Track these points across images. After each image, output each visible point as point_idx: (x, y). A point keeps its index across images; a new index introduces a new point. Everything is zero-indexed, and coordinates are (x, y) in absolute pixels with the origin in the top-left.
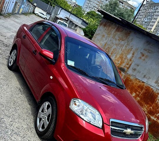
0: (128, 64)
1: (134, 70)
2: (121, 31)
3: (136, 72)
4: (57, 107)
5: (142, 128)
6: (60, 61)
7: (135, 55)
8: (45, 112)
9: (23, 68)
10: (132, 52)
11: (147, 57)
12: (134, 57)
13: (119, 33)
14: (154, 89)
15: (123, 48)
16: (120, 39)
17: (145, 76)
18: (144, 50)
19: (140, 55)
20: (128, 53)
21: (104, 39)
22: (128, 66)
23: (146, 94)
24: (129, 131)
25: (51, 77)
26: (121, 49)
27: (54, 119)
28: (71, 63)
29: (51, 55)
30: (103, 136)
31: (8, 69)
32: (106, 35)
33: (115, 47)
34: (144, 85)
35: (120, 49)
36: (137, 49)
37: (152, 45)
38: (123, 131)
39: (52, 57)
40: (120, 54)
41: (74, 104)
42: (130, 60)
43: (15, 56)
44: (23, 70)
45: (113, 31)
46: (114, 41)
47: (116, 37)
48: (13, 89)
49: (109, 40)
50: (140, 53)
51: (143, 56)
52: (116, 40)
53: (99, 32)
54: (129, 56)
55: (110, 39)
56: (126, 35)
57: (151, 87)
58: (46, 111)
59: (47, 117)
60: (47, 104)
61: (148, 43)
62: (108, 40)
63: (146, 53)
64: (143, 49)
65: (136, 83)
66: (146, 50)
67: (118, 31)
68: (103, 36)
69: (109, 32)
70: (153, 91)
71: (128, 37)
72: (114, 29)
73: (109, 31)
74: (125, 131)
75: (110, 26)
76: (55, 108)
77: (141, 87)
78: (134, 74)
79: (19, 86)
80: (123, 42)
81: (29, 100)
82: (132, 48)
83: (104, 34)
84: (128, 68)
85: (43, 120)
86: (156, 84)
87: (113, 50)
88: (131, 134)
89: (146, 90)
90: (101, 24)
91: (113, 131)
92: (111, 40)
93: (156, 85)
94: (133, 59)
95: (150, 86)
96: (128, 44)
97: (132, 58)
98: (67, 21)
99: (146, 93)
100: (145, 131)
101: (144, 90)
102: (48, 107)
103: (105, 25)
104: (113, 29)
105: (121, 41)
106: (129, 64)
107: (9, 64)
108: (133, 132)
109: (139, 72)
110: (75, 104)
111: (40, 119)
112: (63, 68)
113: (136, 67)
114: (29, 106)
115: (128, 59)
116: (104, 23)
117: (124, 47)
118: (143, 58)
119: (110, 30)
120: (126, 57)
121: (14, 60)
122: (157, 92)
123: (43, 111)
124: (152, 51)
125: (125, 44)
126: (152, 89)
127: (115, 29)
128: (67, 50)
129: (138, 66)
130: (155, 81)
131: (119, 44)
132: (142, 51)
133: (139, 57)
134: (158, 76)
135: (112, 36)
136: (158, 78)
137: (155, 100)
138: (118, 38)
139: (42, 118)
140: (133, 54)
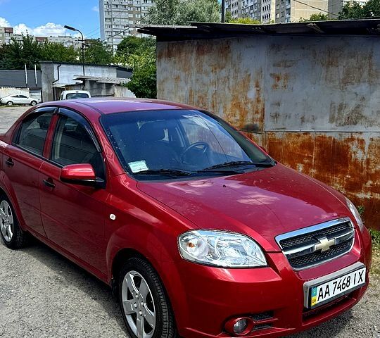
0: (257, 112)
1: (276, 116)
2: (209, 51)
3: (281, 120)
4: (155, 271)
5: (347, 224)
6: (114, 174)
7: (262, 86)
8: (137, 296)
9: (40, 230)
10: (252, 83)
11: (287, 77)
12: (262, 90)
13: (206, 57)
14: (333, 135)
15: (231, 83)
16: (216, 69)
17: (303, 120)
18: (274, 65)
19: (272, 81)
20: (246, 87)
21: (182, 84)
22: (259, 116)
23: (325, 155)
24: (324, 243)
25: (113, 217)
26: (228, 87)
27: (162, 300)
28: (138, 166)
29: (88, 171)
30: (279, 279)
31: (8, 251)
32: (183, 75)
33: (212, 89)
34: (310, 138)
35: (227, 89)
36: (260, 73)
37: (285, 49)
38: (313, 248)
39: (93, 174)
40: (231, 98)
41: (188, 247)
42: (258, 101)
43: (10, 214)
44: (44, 235)
45: (193, 58)
46: (206, 79)
47: (203, 68)
48: (41, 286)
49: (194, 82)
50: (269, 76)
51: (279, 79)
52: (207, 73)
53: (165, 74)
54: (252, 94)
55: (194, 78)
56: (222, 52)
57: (328, 135)
58: (137, 292)
59: (145, 304)
60: (132, 277)
61: (275, 47)
62: (192, 81)
63: (282, 71)
64: (272, 66)
65: (294, 143)
66: (279, 65)
67: (203, 54)
68: (177, 78)
69: (185, 65)
70: (334, 140)
71: (230, 55)
72: (192, 55)
73: (183, 62)
74: (316, 246)
75: (179, 51)
76: (151, 275)
77: (307, 146)
78: (280, 125)
79: (52, 273)
80: (224, 73)
81: (89, 291)
82: (250, 75)
83: (176, 72)
84: (262, 120)
85: (141, 313)
86: (334, 123)
87: (213, 97)
88: (332, 247)
89: (320, 146)
90: (160, 57)
91: (294, 260)
92: (198, 80)
93: (333, 125)
94: (262, 95)
95: (323, 134)
96: (236, 72)
97: (259, 94)
98: (84, 84)
99: (322, 152)
100: (357, 227)
101: (316, 149)
102: (137, 281)
103: (169, 55)
104: (190, 55)
105: (217, 71)
106: (260, 111)
107: (6, 238)
108: (332, 241)
109: (287, 116)
110: (190, 245)
111: (134, 316)
112: (127, 185)
113: (276, 110)
114: (95, 303)
115: (252, 102)
116: (165, 51)
117: (231, 80)
118: (281, 83)
119: (185, 60)
120: (246, 98)
121: (11, 225)
122: (343, 140)
123: (130, 297)
124: (291, 61)
125: (232, 73)
126: (330, 137)
127: (195, 52)
128: (116, 145)
129: (279, 105)
130: (328, 118)
131: (218, 80)
132: (272, 70)
133: (271, 85)
134: (331, 105)
135: (195, 70)
136: (331, 108)
137: (348, 156)
138: (209, 69)
139: (136, 311)
140: (257, 86)
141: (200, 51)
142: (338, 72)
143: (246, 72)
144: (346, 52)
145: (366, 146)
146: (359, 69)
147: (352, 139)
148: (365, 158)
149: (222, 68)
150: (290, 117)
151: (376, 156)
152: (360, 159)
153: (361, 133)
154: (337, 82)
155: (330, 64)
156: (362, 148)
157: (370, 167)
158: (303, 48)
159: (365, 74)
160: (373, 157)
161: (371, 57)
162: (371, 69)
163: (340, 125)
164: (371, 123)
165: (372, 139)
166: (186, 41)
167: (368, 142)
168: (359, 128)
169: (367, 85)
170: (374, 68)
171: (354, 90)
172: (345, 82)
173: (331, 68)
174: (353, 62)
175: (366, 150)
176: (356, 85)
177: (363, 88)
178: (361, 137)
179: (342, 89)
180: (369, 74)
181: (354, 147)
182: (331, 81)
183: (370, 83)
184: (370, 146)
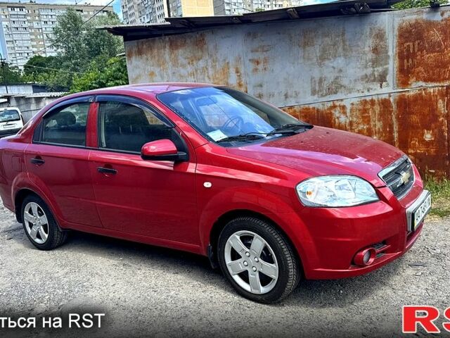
1: (260, 96)
2: (183, 45)
3: (265, 99)
6: (196, 145)
7: (242, 72)
10: (232, 71)
11: (266, 61)
12: (242, 75)
13: (180, 51)
14: (316, 106)
15: (210, 73)
16: (192, 61)
17: (286, 96)
18: (252, 51)
19: (252, 66)
20: (225, 72)
21: (158, 78)
25: (208, 185)
26: (208, 76)
28: (218, 135)
30: (390, 209)
32: (157, 70)
34: (295, 111)
35: (206, 78)
36: (238, 59)
37: (261, 36)
39: (175, 149)
42: (240, 85)
45: (166, 54)
46: (183, 71)
47: (179, 61)
48: (113, 273)
49: (170, 75)
50: (248, 61)
51: (258, 63)
52: (183, 66)
53: (137, 72)
54: (233, 80)
55: (170, 72)
56: (196, 45)
57: (311, 106)
58: (248, 250)
59: (260, 259)
60: (238, 237)
61: (252, 35)
62: (168, 75)
63: (260, 56)
64: (250, 52)
66: (257, 51)
67: (177, 48)
68: (152, 74)
69: (158, 61)
70: (318, 110)
71: (205, 46)
72: (165, 50)
73: (157, 58)
74: (402, 180)
75: (151, 48)
80: (201, 64)
82: (228, 63)
83: (150, 68)
86: (316, 95)
89: (305, 117)
90: (130, 55)
92: (174, 73)
93: (316, 97)
94: (243, 79)
95: (307, 106)
96: (214, 61)
97: (240, 79)
103: (140, 53)
104: (162, 51)
105: (195, 63)
109: (271, 95)
110: (309, 193)
113: (258, 91)
115: (234, 87)
116: (135, 49)
117: (210, 69)
118: (260, 67)
119: (158, 55)
121: (44, 225)
122: (326, 108)
124: (269, 46)
125: (210, 64)
126: (314, 108)
127: (168, 47)
129: (261, 86)
130: (310, 91)
131: (196, 71)
132: (251, 56)
133: (251, 70)
134: (311, 80)
135: (170, 64)
136: (311, 83)
137: (333, 121)
138: (185, 62)
139: (247, 268)
140: (237, 72)
141: (174, 46)
142: (315, 51)
143: (225, 60)
144: (320, 32)
145: (348, 111)
146: (334, 45)
147: (334, 107)
148: (348, 121)
149: (199, 60)
150: (273, 96)
151: (358, 117)
152: (343, 123)
153: (342, 100)
154: (315, 60)
155: (306, 44)
156: (345, 113)
157: (353, 128)
158: (279, 33)
159: (340, 49)
160: (355, 119)
161: (343, 34)
162: (344, 45)
163: (322, 96)
164: (350, 90)
165: (352, 104)
166: (157, 38)
167: (349, 107)
168: (339, 96)
169: (343, 58)
170: (347, 43)
171: (332, 65)
172: (323, 58)
173: (307, 48)
174: (328, 40)
175: (348, 114)
176: (332, 60)
177: (340, 62)
178: (342, 103)
179: (320, 65)
180: (344, 49)
181: (336, 113)
182: (309, 59)
183: (345, 56)
184: (351, 110)
